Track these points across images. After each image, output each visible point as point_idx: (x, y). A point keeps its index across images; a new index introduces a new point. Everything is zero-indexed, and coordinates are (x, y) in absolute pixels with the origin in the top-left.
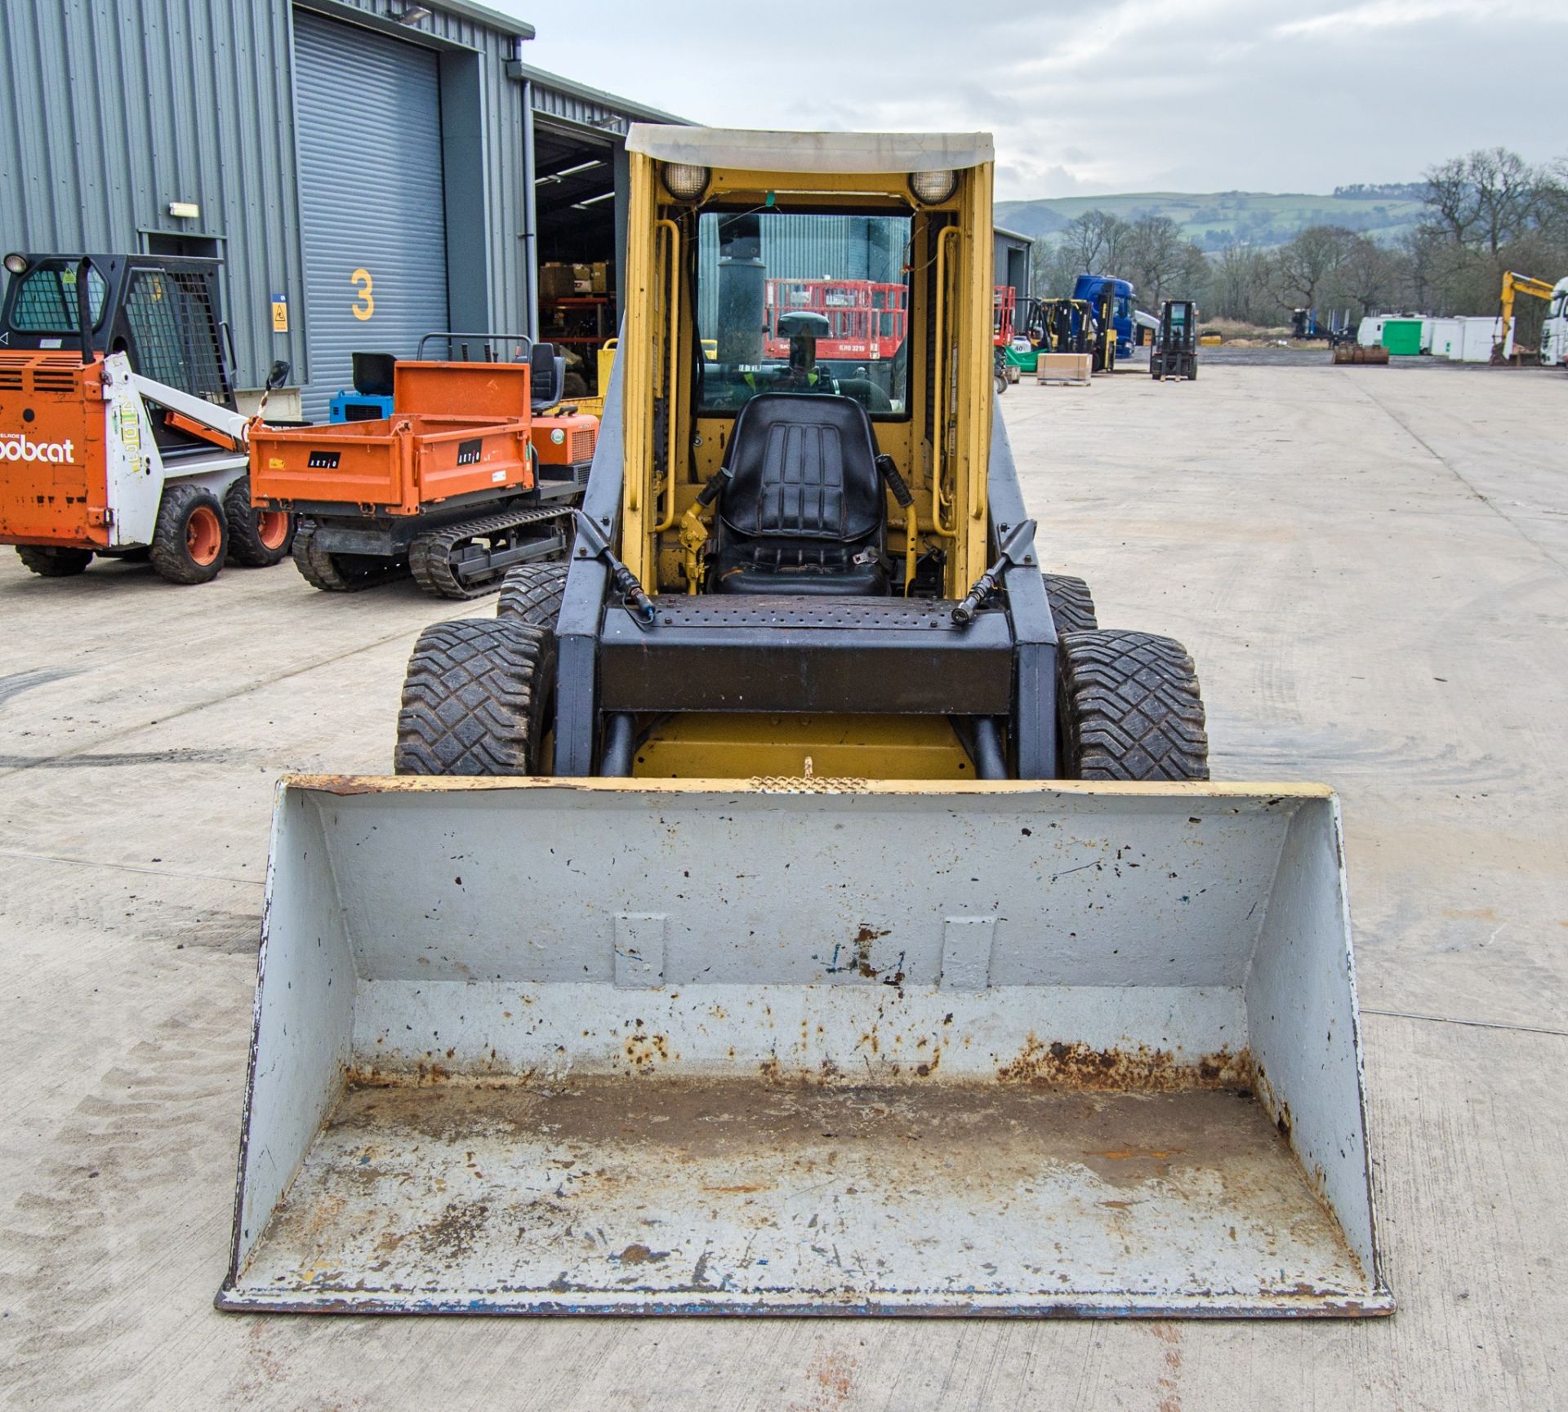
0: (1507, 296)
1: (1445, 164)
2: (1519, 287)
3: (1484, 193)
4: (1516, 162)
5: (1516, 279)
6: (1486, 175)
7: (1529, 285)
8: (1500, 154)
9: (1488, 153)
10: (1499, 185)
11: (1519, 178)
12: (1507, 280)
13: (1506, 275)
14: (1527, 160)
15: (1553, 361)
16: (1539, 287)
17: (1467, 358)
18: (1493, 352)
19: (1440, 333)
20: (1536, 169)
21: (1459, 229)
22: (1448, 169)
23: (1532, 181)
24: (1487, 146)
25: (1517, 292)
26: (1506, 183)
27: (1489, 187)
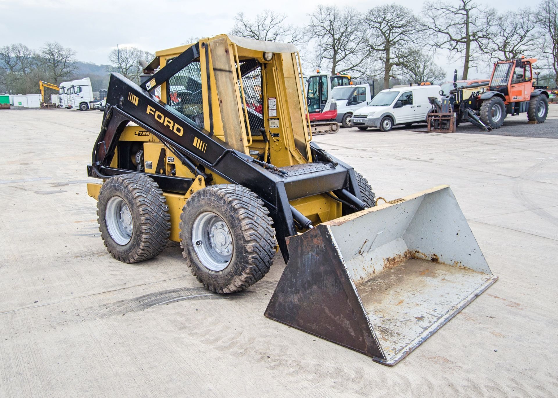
0: (42, 88)
1: (3, 47)
2: (45, 85)
3: (18, 57)
4: (26, 48)
5: (43, 83)
6: (17, 51)
7: (48, 85)
8: (21, 45)
9: (16, 45)
10: (22, 55)
11: (28, 53)
12: (41, 83)
13: (40, 82)
14: (29, 48)
15: (64, 107)
16: (50, 85)
17: (30, 107)
18: (41, 104)
19: (16, 99)
20: (32, 50)
21: (12, 68)
22: (5, 49)
23: (32, 54)
24: (16, 43)
25: (45, 87)
26: (24, 54)
27: (19, 55)
